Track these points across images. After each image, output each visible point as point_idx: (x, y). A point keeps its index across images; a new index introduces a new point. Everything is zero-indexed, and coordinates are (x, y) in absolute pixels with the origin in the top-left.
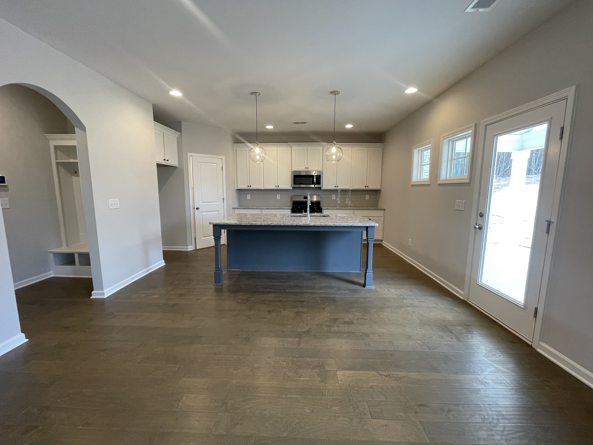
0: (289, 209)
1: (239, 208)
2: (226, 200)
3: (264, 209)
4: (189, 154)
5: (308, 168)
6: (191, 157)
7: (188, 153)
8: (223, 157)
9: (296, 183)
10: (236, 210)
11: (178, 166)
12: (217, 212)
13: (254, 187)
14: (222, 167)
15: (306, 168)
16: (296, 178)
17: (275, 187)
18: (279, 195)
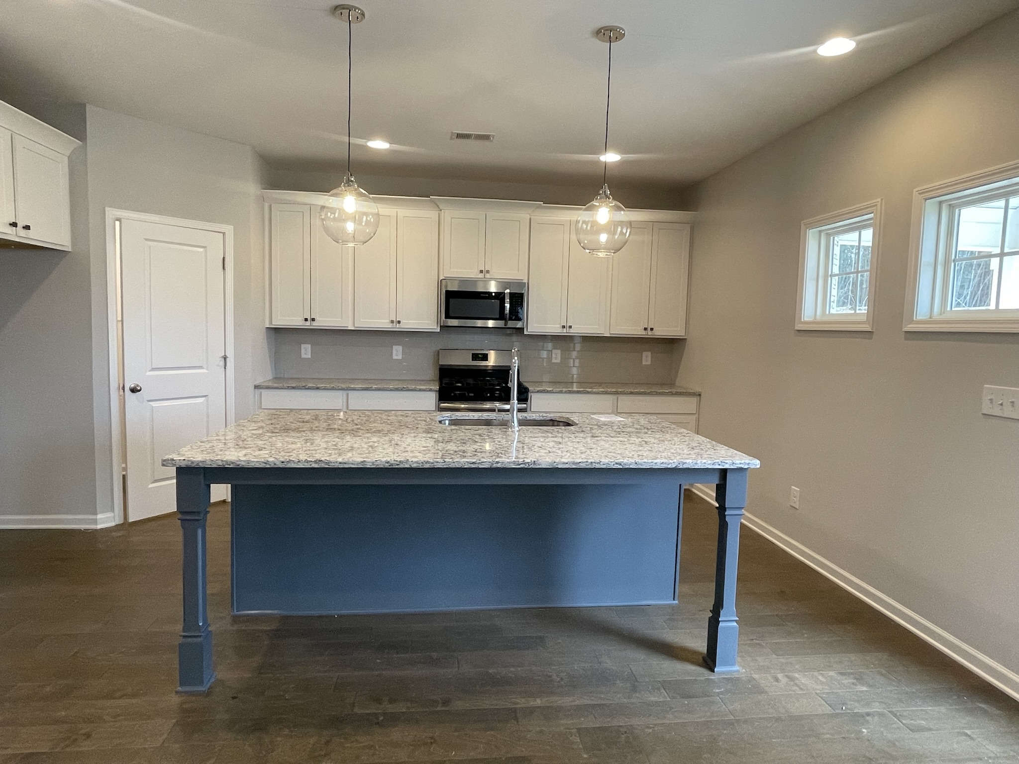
0: (430, 390)
1: (276, 385)
2: (232, 360)
3: (354, 389)
4: (111, 213)
5: (488, 272)
6: (117, 223)
7: (107, 209)
8: (229, 229)
9: (451, 314)
10: (265, 393)
11: (71, 250)
12: (202, 400)
13: (323, 322)
14: (224, 259)
15: (481, 272)
16: (452, 301)
17: (390, 325)
18: (400, 348)
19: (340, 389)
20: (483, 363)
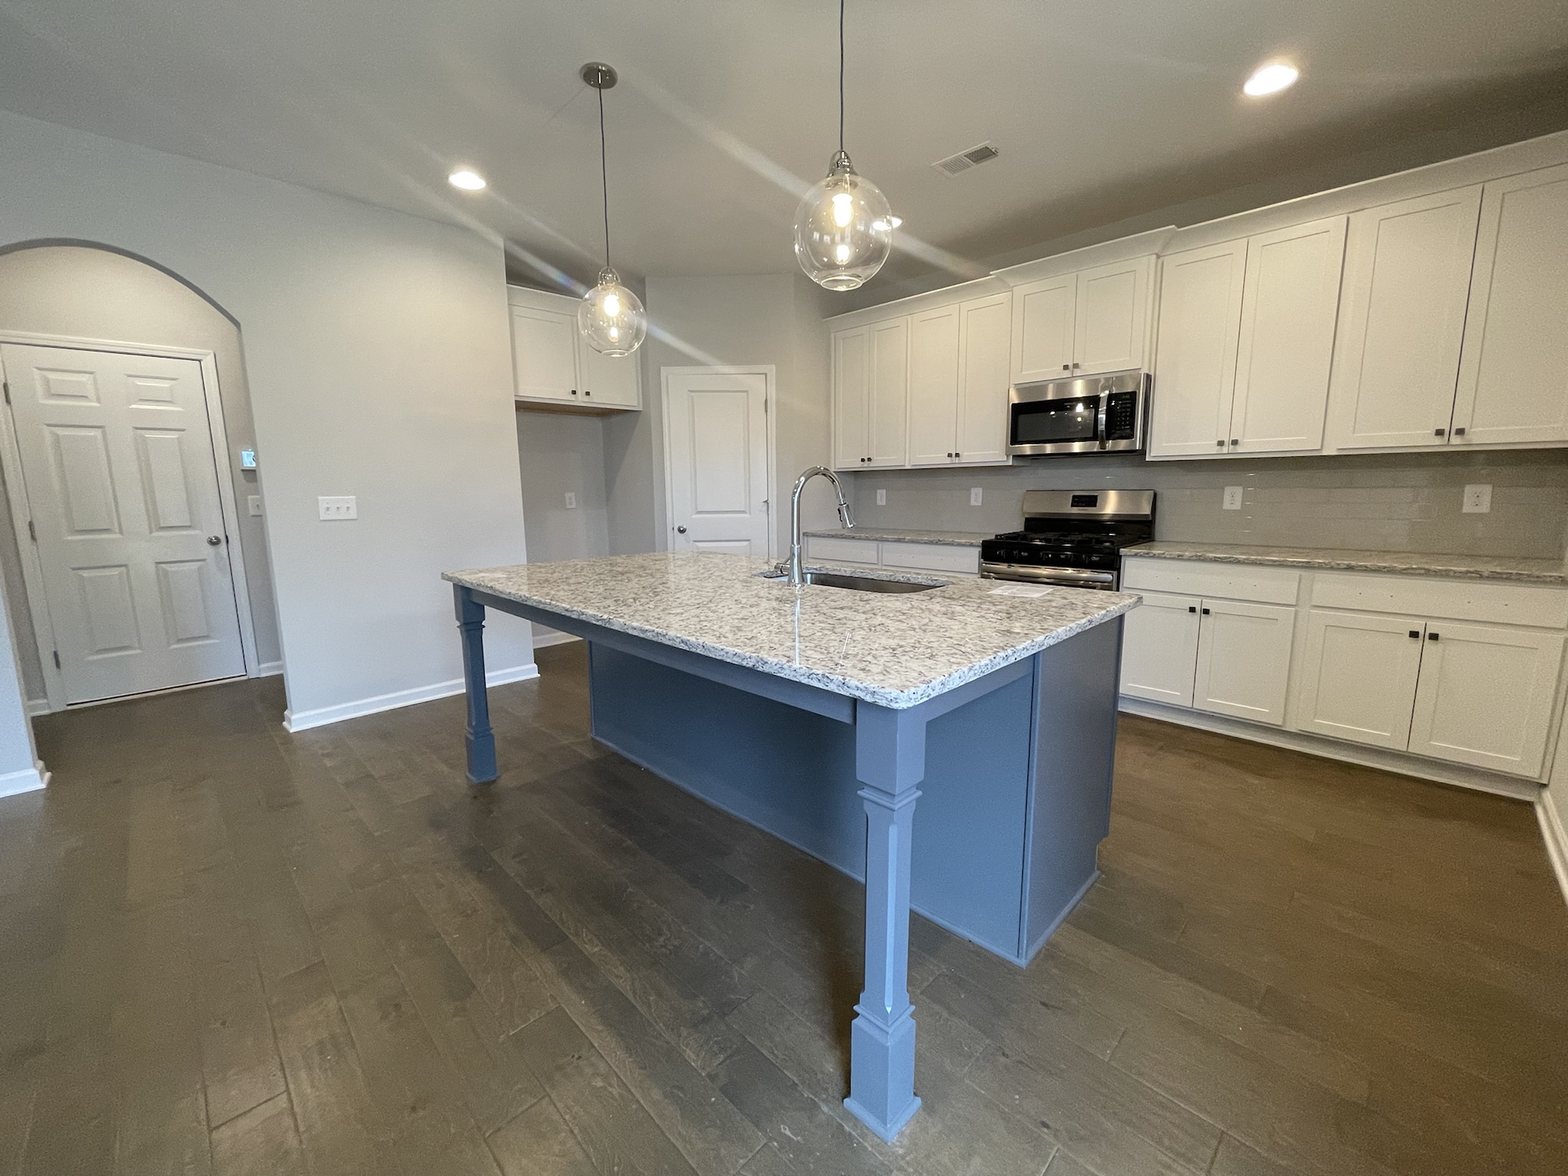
0: (971, 545)
3: (887, 540)
4: (666, 370)
5: (1076, 366)
7: (663, 368)
8: (771, 369)
9: (1020, 437)
11: (641, 409)
12: (745, 543)
13: (880, 462)
14: (766, 400)
15: (1066, 367)
16: (1022, 418)
17: (948, 460)
18: (979, 491)
19: (873, 540)
20: (1090, 510)
